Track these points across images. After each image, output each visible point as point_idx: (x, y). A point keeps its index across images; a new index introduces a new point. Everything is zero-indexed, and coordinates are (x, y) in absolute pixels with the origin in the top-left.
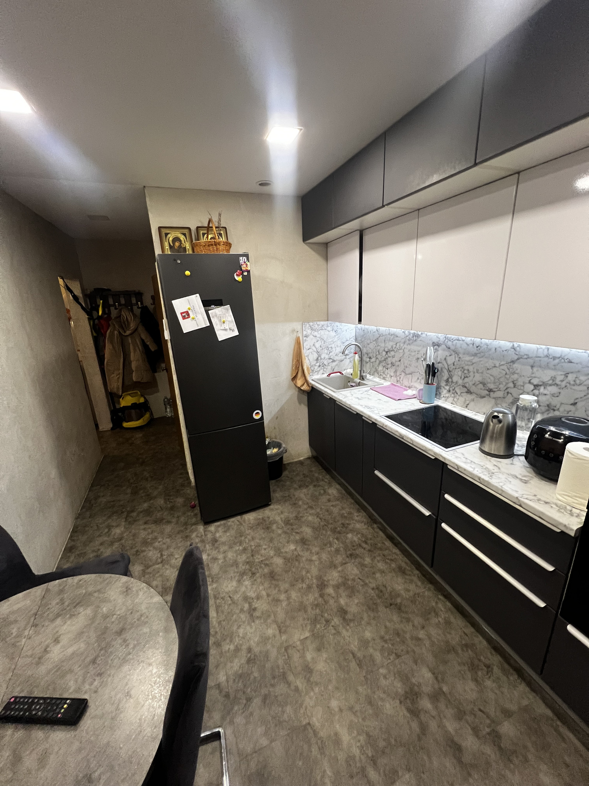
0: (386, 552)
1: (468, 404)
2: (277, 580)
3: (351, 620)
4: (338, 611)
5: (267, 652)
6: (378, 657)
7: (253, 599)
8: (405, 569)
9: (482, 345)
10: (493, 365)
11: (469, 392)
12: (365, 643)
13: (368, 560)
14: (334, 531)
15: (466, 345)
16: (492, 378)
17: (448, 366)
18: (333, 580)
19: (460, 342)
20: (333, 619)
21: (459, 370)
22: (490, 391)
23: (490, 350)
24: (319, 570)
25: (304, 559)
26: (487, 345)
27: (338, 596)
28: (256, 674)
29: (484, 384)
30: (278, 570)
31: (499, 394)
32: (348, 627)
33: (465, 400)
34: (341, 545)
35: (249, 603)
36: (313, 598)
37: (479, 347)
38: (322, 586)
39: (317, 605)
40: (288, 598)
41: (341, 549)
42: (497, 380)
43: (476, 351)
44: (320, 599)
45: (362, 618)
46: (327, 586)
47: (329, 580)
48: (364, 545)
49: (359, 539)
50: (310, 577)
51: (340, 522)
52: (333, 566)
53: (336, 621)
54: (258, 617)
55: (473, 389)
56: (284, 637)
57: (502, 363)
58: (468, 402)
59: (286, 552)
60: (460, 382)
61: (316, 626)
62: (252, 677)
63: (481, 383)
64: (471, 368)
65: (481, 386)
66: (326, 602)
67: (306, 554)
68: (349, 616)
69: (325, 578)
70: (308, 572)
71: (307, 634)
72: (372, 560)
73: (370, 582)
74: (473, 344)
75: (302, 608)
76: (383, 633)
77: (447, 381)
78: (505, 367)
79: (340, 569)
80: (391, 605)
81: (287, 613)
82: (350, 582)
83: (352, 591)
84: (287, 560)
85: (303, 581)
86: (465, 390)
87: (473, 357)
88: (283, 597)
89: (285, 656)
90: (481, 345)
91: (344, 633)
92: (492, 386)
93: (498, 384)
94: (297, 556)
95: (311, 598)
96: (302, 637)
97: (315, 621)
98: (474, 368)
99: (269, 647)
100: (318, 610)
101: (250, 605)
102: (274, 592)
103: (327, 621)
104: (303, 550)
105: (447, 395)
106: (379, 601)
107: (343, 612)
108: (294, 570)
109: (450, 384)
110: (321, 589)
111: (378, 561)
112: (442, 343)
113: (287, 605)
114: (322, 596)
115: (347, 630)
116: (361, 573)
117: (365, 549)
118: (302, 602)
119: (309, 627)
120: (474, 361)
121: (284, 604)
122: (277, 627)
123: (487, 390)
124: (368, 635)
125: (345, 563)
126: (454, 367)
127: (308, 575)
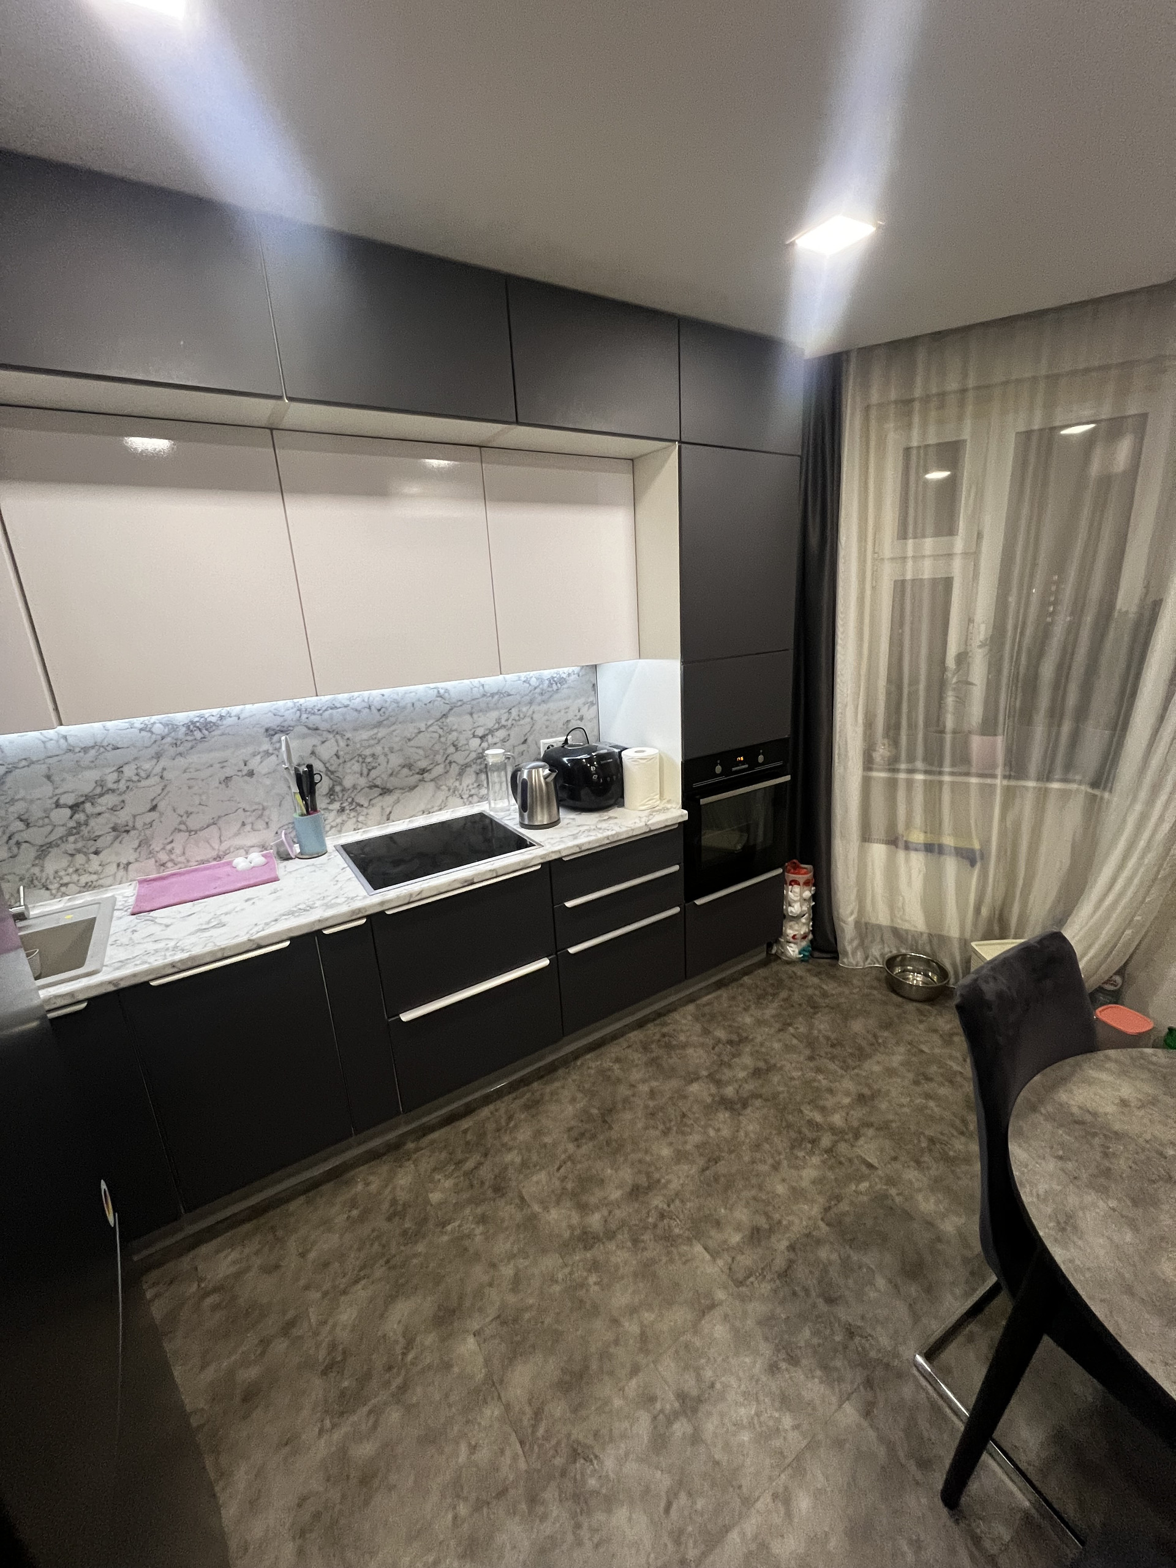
0: (491, 1126)
1: (390, 813)
2: (586, 1359)
3: (648, 1175)
4: (637, 1200)
5: (759, 1323)
6: (695, 1138)
7: (655, 1418)
8: (528, 1100)
9: (387, 705)
10: (416, 731)
11: (385, 791)
12: (680, 1156)
13: (512, 1157)
14: (410, 1237)
15: (355, 713)
16: (421, 752)
17: (325, 764)
18: (569, 1217)
19: (339, 710)
20: (657, 1207)
21: (353, 761)
22: (423, 771)
23: (404, 708)
24: (544, 1251)
25: (511, 1299)
26: (398, 703)
27: (605, 1202)
28: (807, 1333)
29: (410, 766)
30: (551, 1368)
31: (439, 770)
32: (663, 1181)
33: (383, 809)
34: (467, 1211)
35: (669, 1422)
36: (619, 1253)
37: (383, 710)
38: (587, 1239)
39: (635, 1241)
40: (633, 1310)
41: (479, 1211)
42: (429, 751)
43: (379, 717)
44: (620, 1237)
45: (640, 1161)
46: (584, 1227)
47: (571, 1227)
48: (470, 1165)
49: (447, 1177)
50: (567, 1270)
51: (385, 1226)
52: (530, 1223)
53: (657, 1201)
54: (699, 1378)
55: (392, 782)
56: (720, 1295)
57: (429, 723)
58: (388, 810)
59: (487, 1362)
60: (362, 782)
61: (679, 1236)
62: (815, 1341)
63: (404, 767)
64: (378, 750)
65: (405, 771)
66: (623, 1224)
67: (495, 1298)
68: (643, 1180)
69: (567, 1235)
70: (554, 1280)
71: (698, 1248)
72: (510, 1149)
73: (565, 1151)
74: (370, 708)
75: (646, 1271)
76: (658, 1133)
77: (331, 793)
78: (435, 728)
79: (537, 1208)
80: (605, 1121)
81: (670, 1303)
82: (569, 1186)
83: (588, 1182)
84: (517, 1350)
85: (582, 1285)
86: (377, 791)
87: (375, 731)
88: (632, 1327)
89: (752, 1283)
90: (385, 705)
91: (675, 1185)
92: (423, 764)
93: (432, 756)
94: (504, 1323)
95: (620, 1255)
96: (708, 1257)
97: (668, 1239)
98: (383, 748)
99: (750, 1323)
100: (646, 1237)
101: (675, 1415)
102: (621, 1353)
103: (662, 1216)
104: (481, 1310)
105: (339, 820)
106: (601, 1137)
107: (636, 1192)
108: (548, 1320)
109: (340, 795)
110: (596, 1238)
111: (515, 1139)
112: (292, 724)
113: (650, 1308)
114: (611, 1235)
115: (669, 1182)
116: (543, 1168)
117: (480, 1164)
118: (635, 1275)
119: (685, 1248)
120: (380, 735)
121: (648, 1316)
122: (707, 1317)
123: (418, 773)
124: (666, 1152)
125: (522, 1199)
126: (341, 761)
127: (560, 1276)
